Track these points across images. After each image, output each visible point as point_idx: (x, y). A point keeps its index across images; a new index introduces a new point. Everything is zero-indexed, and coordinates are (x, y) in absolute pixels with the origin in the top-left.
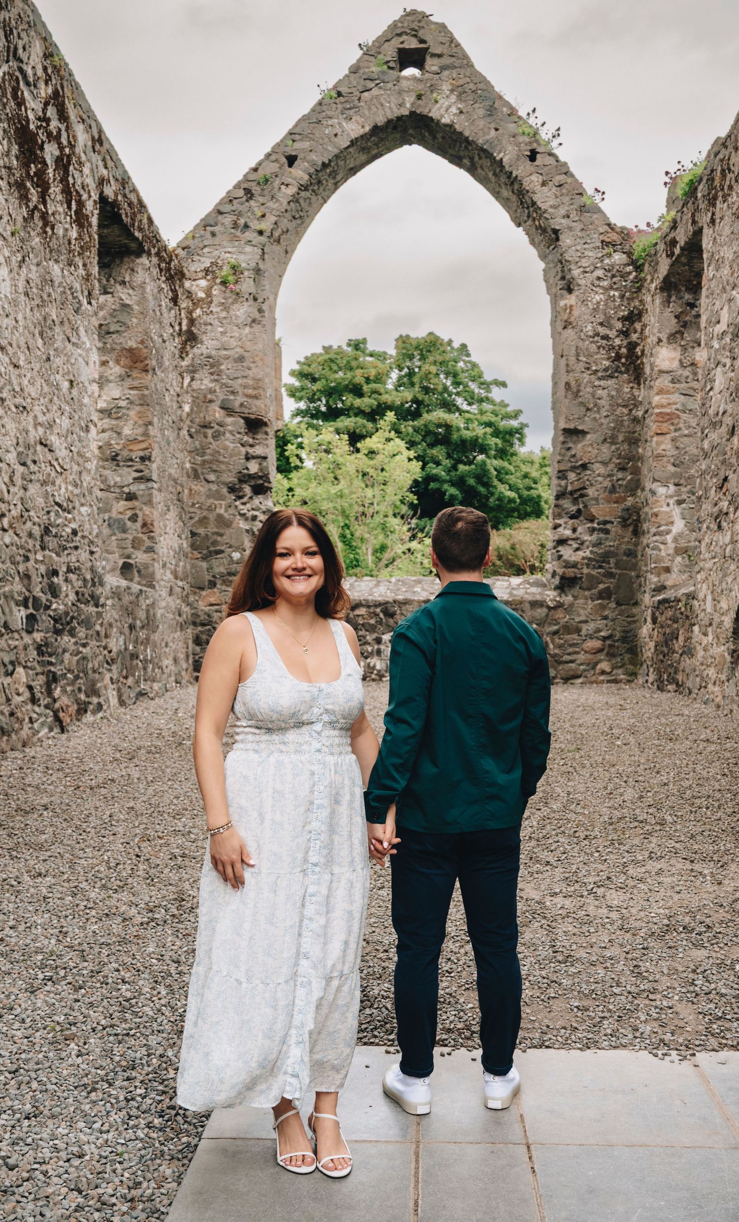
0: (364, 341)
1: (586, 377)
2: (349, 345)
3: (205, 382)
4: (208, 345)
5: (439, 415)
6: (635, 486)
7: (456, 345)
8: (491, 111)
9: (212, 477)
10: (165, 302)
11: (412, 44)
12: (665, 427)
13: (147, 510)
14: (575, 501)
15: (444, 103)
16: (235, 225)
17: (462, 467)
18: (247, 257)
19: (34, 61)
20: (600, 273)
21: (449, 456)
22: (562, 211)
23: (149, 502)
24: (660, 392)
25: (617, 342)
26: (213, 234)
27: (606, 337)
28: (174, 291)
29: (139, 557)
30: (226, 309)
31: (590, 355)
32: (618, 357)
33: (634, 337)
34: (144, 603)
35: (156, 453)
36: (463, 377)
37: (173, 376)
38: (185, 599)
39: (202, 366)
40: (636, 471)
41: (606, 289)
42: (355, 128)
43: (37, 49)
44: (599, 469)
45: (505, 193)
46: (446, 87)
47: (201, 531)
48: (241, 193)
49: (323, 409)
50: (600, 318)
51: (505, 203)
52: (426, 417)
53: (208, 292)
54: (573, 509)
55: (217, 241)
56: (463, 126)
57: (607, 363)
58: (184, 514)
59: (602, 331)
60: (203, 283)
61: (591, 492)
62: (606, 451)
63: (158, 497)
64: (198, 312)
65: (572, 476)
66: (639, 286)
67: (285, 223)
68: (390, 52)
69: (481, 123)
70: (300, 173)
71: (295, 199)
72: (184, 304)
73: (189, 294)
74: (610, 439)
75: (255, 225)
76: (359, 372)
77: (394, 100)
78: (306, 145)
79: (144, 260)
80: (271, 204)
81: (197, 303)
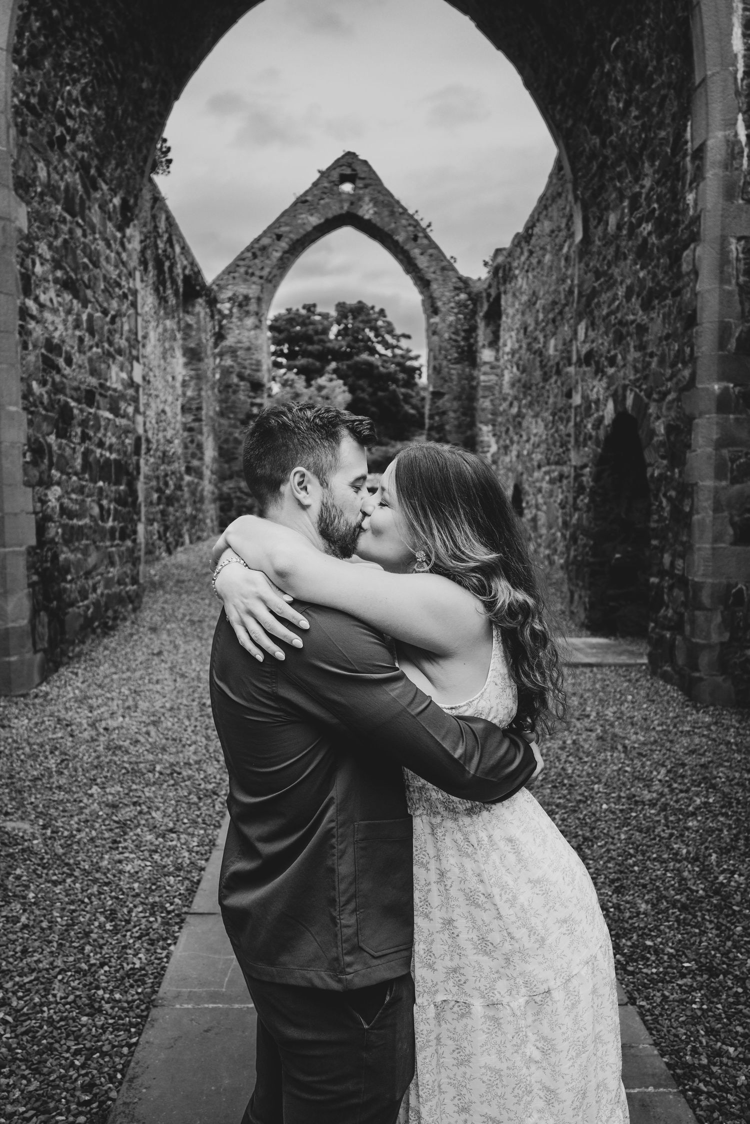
0: (314, 305)
1: (445, 363)
2: (304, 307)
3: (228, 362)
4: (230, 341)
5: (365, 356)
6: (472, 425)
7: (377, 309)
8: (392, 213)
9: (232, 416)
10: (208, 319)
11: (348, 171)
12: (487, 393)
13: (199, 437)
14: (438, 432)
15: (366, 207)
16: (247, 273)
17: (380, 394)
18: (253, 291)
19: (162, 226)
20: (452, 305)
21: (370, 385)
22: (432, 270)
23: (201, 433)
24: (485, 374)
25: (462, 343)
26: (234, 278)
27: (456, 341)
28: (212, 311)
29: (195, 463)
30: (241, 319)
31: (446, 350)
32: (463, 351)
33: (472, 341)
34: (200, 488)
35: (204, 405)
36: (383, 332)
37: (211, 359)
38: (216, 485)
39: (227, 352)
40: (473, 417)
41: (456, 314)
42: (314, 220)
43: (164, 217)
44: (452, 414)
45: (401, 257)
46: (367, 199)
47: (225, 446)
48: (249, 255)
49: (286, 351)
50: (453, 330)
51: (401, 261)
52: (357, 358)
53: (231, 310)
54: (437, 436)
55: (236, 281)
56: (377, 220)
57: (456, 355)
58: (217, 438)
59: (454, 337)
60: (228, 305)
61: (447, 427)
62: (456, 404)
63: (205, 429)
64: (224, 322)
65: (437, 418)
66: (474, 313)
67: (275, 272)
68: (335, 175)
69: (387, 219)
70: (284, 245)
71: (281, 259)
72: (217, 317)
73: (220, 312)
74: (458, 398)
75: (258, 273)
76: (311, 327)
77: (338, 205)
78: (286, 229)
79: (200, 300)
80: (268, 262)
81: (224, 317)
